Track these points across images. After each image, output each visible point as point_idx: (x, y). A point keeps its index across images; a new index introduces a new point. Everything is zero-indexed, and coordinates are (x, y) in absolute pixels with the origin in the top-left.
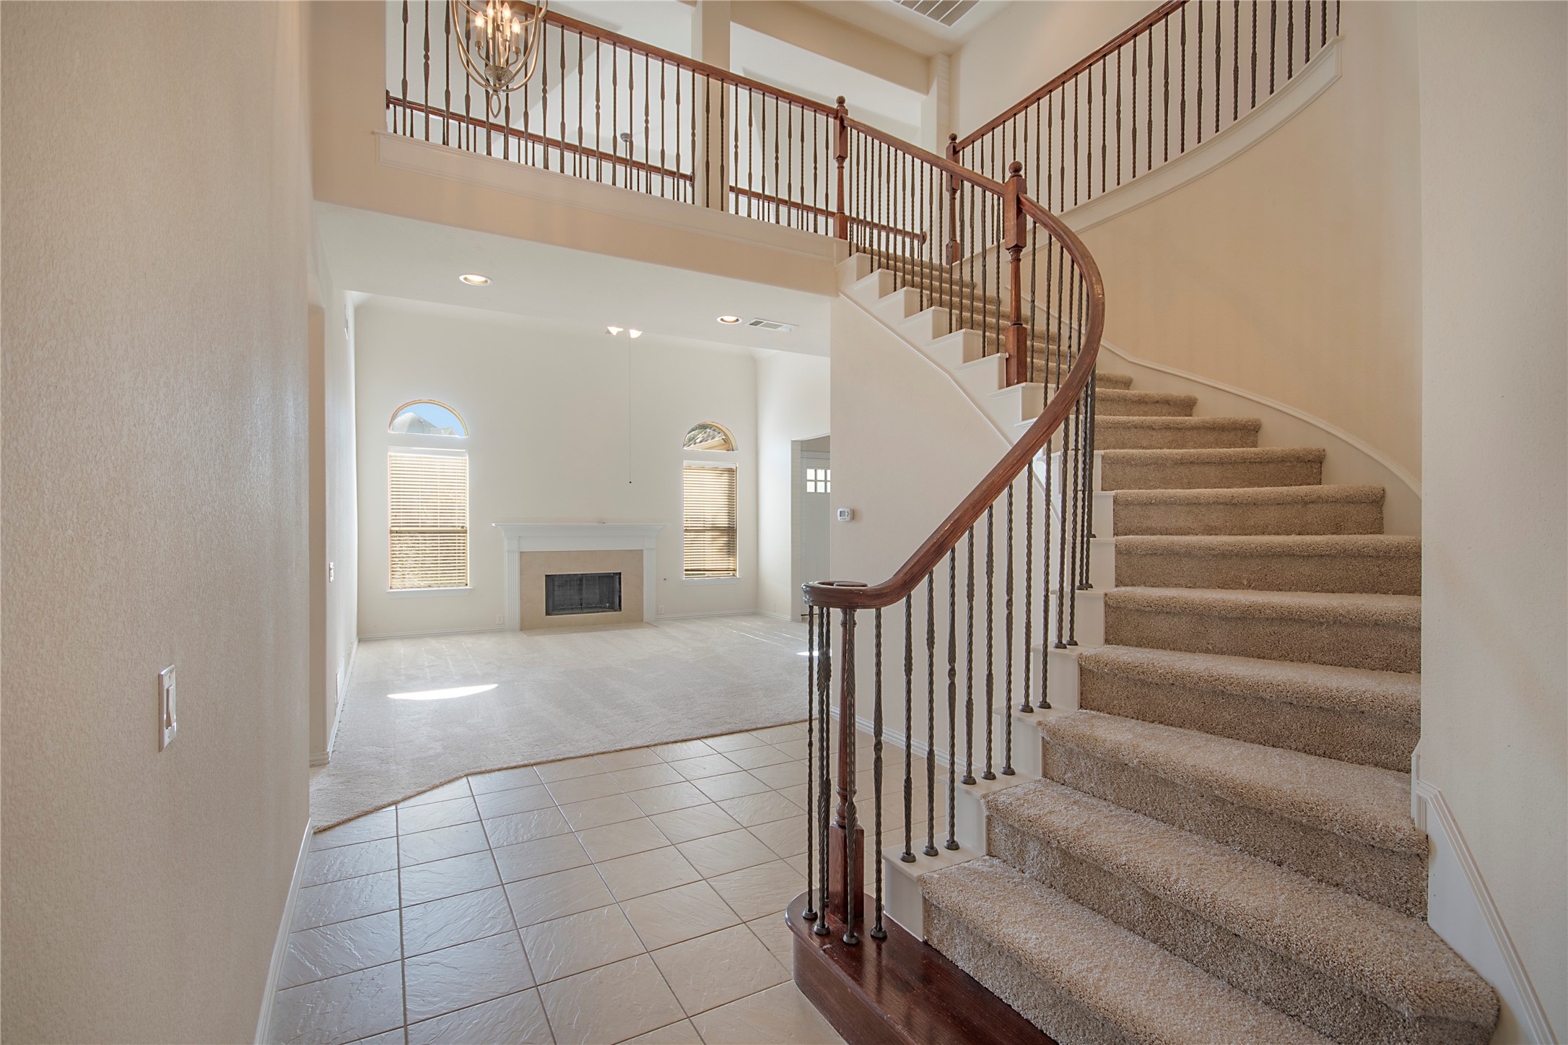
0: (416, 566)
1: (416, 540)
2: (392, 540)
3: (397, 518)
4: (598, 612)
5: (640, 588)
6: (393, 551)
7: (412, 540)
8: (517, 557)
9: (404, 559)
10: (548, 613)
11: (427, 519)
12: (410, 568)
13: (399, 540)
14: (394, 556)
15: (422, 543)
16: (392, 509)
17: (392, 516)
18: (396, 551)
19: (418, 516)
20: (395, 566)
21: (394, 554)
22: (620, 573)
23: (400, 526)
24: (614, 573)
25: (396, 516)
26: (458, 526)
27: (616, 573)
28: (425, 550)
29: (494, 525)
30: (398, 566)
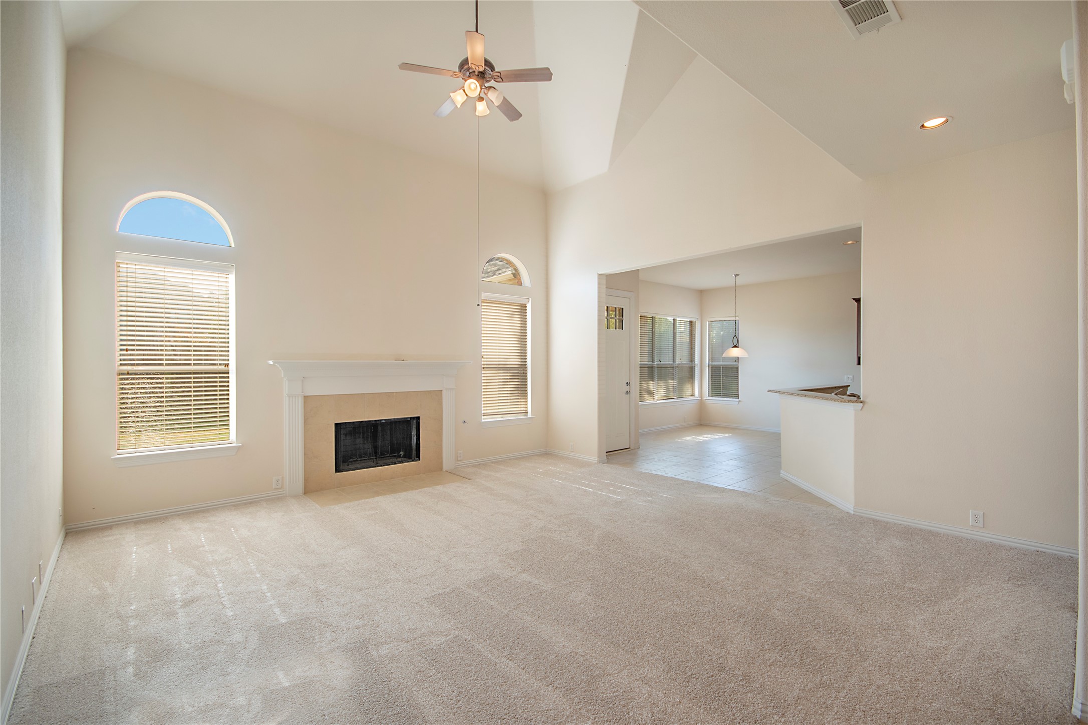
0: (157, 418)
1: (157, 383)
2: (122, 384)
3: (129, 352)
4: (395, 463)
5: (439, 432)
6: (123, 398)
7: (152, 383)
8: (300, 402)
9: (140, 410)
10: (338, 470)
11: (175, 355)
12: (149, 421)
13: (133, 384)
14: (124, 406)
15: (167, 388)
16: (121, 340)
17: (121, 350)
18: (128, 399)
19: (162, 350)
20: (125, 420)
21: (124, 403)
22: (418, 418)
23: (134, 365)
24: (411, 418)
25: (127, 350)
26: (220, 364)
27: (414, 418)
28: (172, 397)
29: (271, 362)
30: (130, 419)
